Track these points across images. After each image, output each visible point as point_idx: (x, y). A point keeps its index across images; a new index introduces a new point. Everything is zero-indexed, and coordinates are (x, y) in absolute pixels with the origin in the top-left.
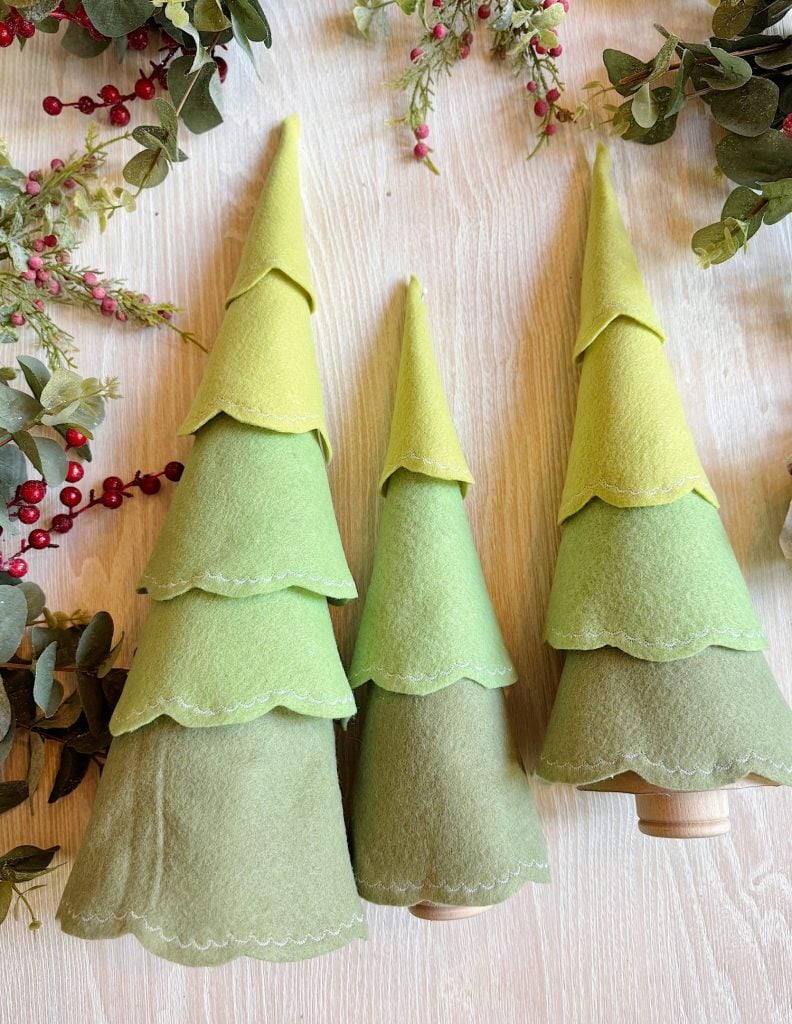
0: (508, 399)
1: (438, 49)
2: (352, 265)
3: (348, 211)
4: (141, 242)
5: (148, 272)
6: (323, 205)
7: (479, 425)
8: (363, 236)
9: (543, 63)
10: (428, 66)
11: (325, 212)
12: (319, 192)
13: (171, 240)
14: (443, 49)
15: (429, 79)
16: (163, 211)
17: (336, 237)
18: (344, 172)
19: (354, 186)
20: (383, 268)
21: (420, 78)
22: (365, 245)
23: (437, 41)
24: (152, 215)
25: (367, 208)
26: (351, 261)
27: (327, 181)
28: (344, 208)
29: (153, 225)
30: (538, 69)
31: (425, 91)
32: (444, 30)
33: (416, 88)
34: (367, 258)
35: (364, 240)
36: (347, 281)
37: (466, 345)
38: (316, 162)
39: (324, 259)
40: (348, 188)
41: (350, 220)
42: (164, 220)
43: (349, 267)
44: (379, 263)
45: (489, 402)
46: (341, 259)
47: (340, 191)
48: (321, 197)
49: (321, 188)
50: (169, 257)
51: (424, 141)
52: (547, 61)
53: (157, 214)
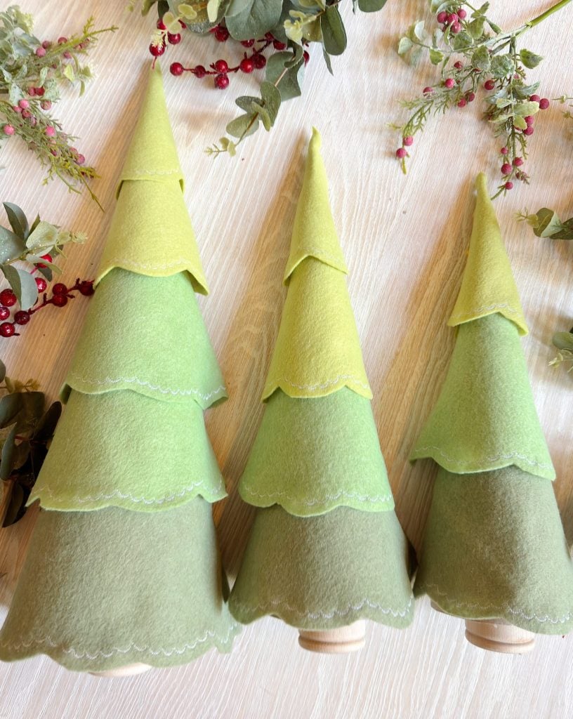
0: (429, 387)
1: (444, 93)
2: (359, 250)
3: (372, 211)
4: (225, 174)
5: (221, 196)
6: (357, 202)
7: (401, 396)
8: (375, 233)
9: (518, 136)
10: (432, 101)
11: (356, 206)
12: (358, 191)
13: (245, 182)
14: (448, 95)
15: (429, 109)
16: (249, 160)
17: (356, 227)
18: (380, 185)
19: (383, 197)
20: (379, 260)
21: (424, 107)
22: (373, 240)
23: (445, 89)
24: (240, 159)
25: (385, 216)
26: (359, 246)
27: (367, 185)
28: (371, 208)
29: (237, 166)
30: (513, 139)
31: (422, 116)
32: (454, 83)
33: (418, 112)
34: (371, 250)
35: (374, 236)
36: (351, 259)
37: (415, 337)
38: (365, 170)
39: (342, 237)
40: (379, 196)
41: (371, 219)
42: (246, 166)
43: (357, 250)
44: (378, 256)
45: (414, 382)
46: (354, 243)
47: (373, 197)
48: (358, 195)
49: (361, 189)
50: (239, 193)
51: (406, 148)
52: (520, 135)
53: (243, 159)
